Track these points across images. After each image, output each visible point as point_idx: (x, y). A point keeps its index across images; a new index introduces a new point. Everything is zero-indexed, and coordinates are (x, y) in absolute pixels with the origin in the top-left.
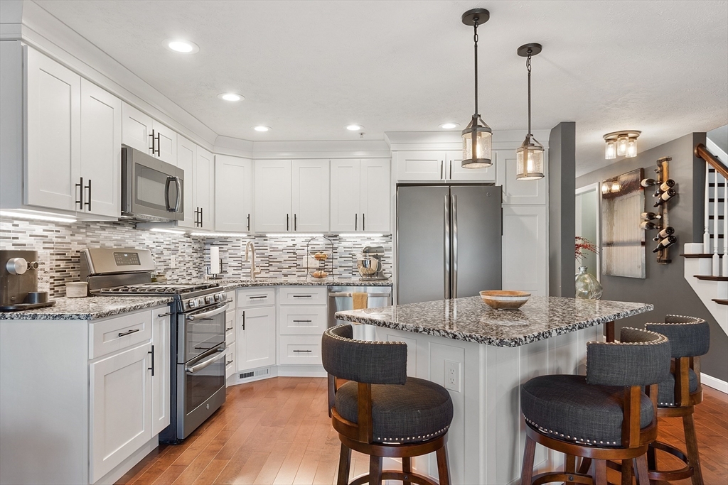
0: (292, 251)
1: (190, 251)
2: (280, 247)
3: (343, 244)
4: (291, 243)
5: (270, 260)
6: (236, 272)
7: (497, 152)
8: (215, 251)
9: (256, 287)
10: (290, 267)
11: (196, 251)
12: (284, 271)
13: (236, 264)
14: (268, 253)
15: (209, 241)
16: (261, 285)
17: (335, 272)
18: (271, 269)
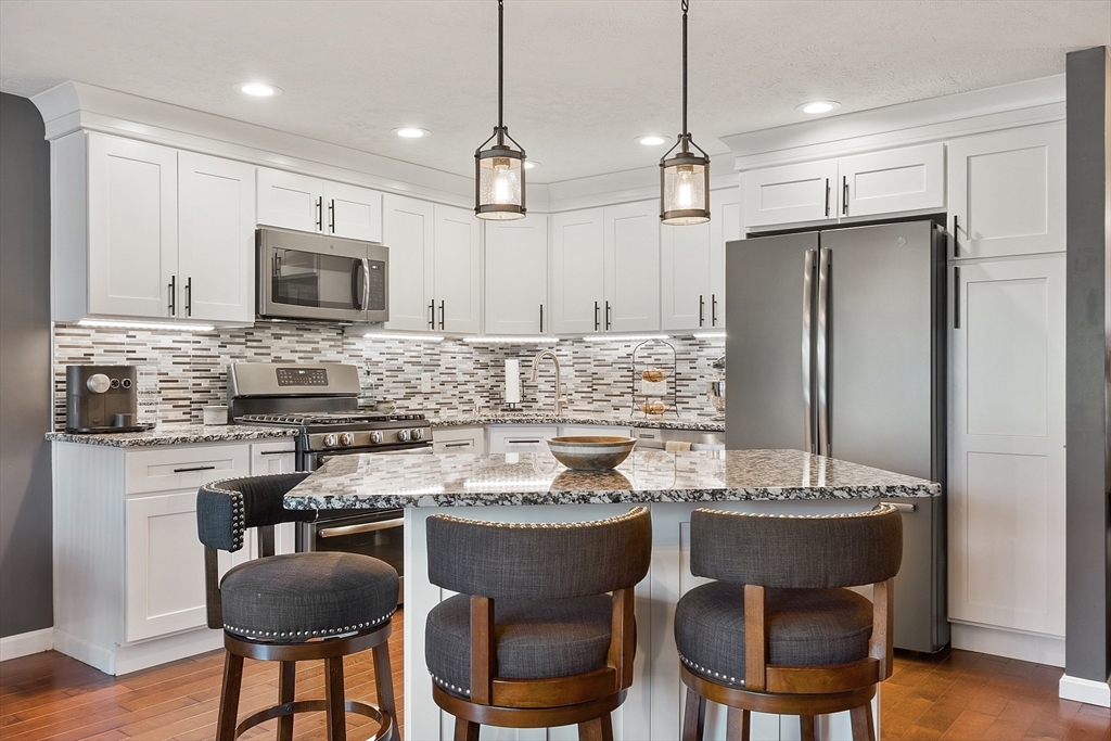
0: (625, 366)
1: (469, 366)
2: (609, 360)
3: (706, 352)
4: (623, 352)
5: (595, 382)
6: (549, 401)
7: (947, 143)
8: (512, 366)
9: (520, 424)
10: (622, 394)
11: (485, 366)
12: (615, 400)
13: (547, 387)
14: (591, 369)
15: (514, 350)
16: (529, 422)
17: (693, 403)
18: (595, 396)
